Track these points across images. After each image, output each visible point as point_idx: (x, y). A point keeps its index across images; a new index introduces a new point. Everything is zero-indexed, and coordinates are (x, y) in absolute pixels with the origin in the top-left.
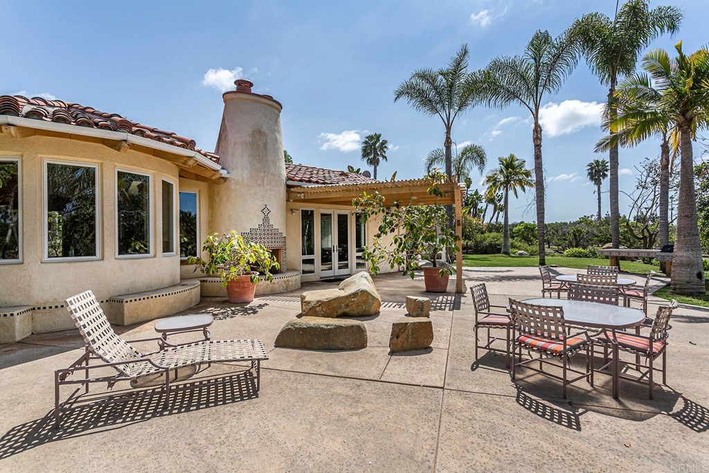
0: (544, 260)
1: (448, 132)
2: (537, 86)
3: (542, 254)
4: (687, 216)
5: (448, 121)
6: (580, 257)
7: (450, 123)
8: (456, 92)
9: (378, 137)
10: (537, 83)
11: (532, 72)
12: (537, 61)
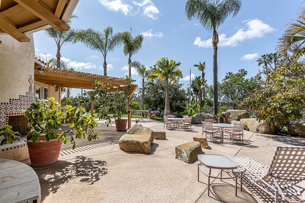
7: (60, 45)
10: (106, 46)
11: (105, 41)
12: (107, 37)
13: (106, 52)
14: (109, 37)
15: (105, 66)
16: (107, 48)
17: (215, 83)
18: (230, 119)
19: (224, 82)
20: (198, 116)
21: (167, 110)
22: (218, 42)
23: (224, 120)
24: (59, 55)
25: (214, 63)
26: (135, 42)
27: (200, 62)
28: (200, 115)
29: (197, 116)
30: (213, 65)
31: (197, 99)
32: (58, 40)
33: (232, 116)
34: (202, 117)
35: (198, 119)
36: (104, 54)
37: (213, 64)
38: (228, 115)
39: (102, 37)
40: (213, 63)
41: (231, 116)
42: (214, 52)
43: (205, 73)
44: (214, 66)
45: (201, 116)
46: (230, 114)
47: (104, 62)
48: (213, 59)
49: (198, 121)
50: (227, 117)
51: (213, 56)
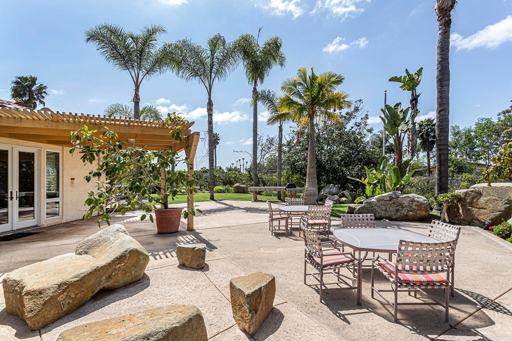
0: (213, 196)
1: (137, 90)
2: (211, 72)
3: (212, 192)
4: (313, 167)
5: (137, 79)
6: (221, 192)
7: (139, 82)
8: (145, 57)
9: (34, 80)
10: (211, 70)
11: (208, 61)
12: (213, 54)
13: (211, 82)
14: (217, 54)
15: (209, 108)
16: (213, 75)
17: (440, 115)
18: (480, 208)
19: (503, 118)
20: (382, 200)
21: (309, 186)
22: (452, 7)
23: (461, 211)
24: (136, 98)
25: (440, 63)
26: (265, 54)
27: (407, 70)
28: (388, 199)
29: (379, 200)
30: (438, 68)
31: (429, 161)
32: (136, 73)
33: (487, 201)
34: (394, 203)
35: (384, 208)
36: (208, 86)
37: (436, 67)
38: (473, 198)
39: (204, 56)
40: (436, 63)
41: (482, 200)
42: (440, 34)
43: (418, 96)
44: (440, 71)
45: (390, 200)
46: (479, 194)
47: (207, 101)
48: (438, 54)
49: (383, 213)
50: (471, 204)
51: (436, 44)
